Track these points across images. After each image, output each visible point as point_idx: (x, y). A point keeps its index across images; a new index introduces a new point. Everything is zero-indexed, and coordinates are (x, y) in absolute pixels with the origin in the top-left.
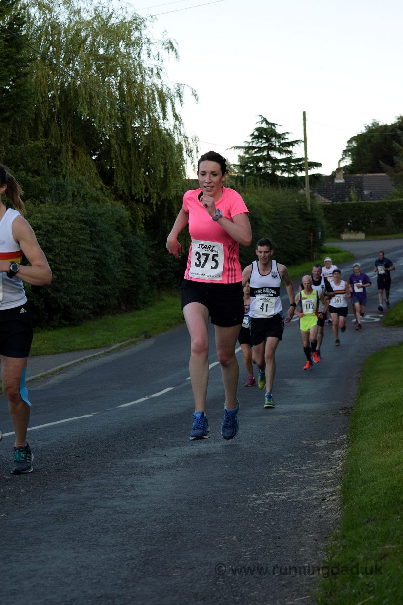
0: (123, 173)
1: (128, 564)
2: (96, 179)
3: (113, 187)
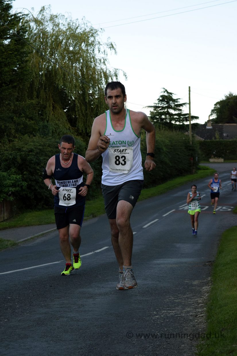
0: (82, 120)
1: (79, 352)
2: (66, 123)
3: (76, 128)
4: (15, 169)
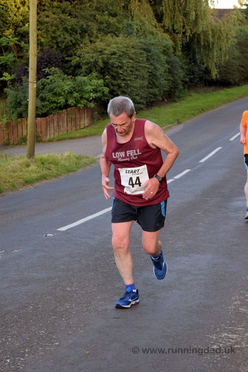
0: (169, 15)
2: (152, 19)
3: (162, 24)
4: (96, 73)
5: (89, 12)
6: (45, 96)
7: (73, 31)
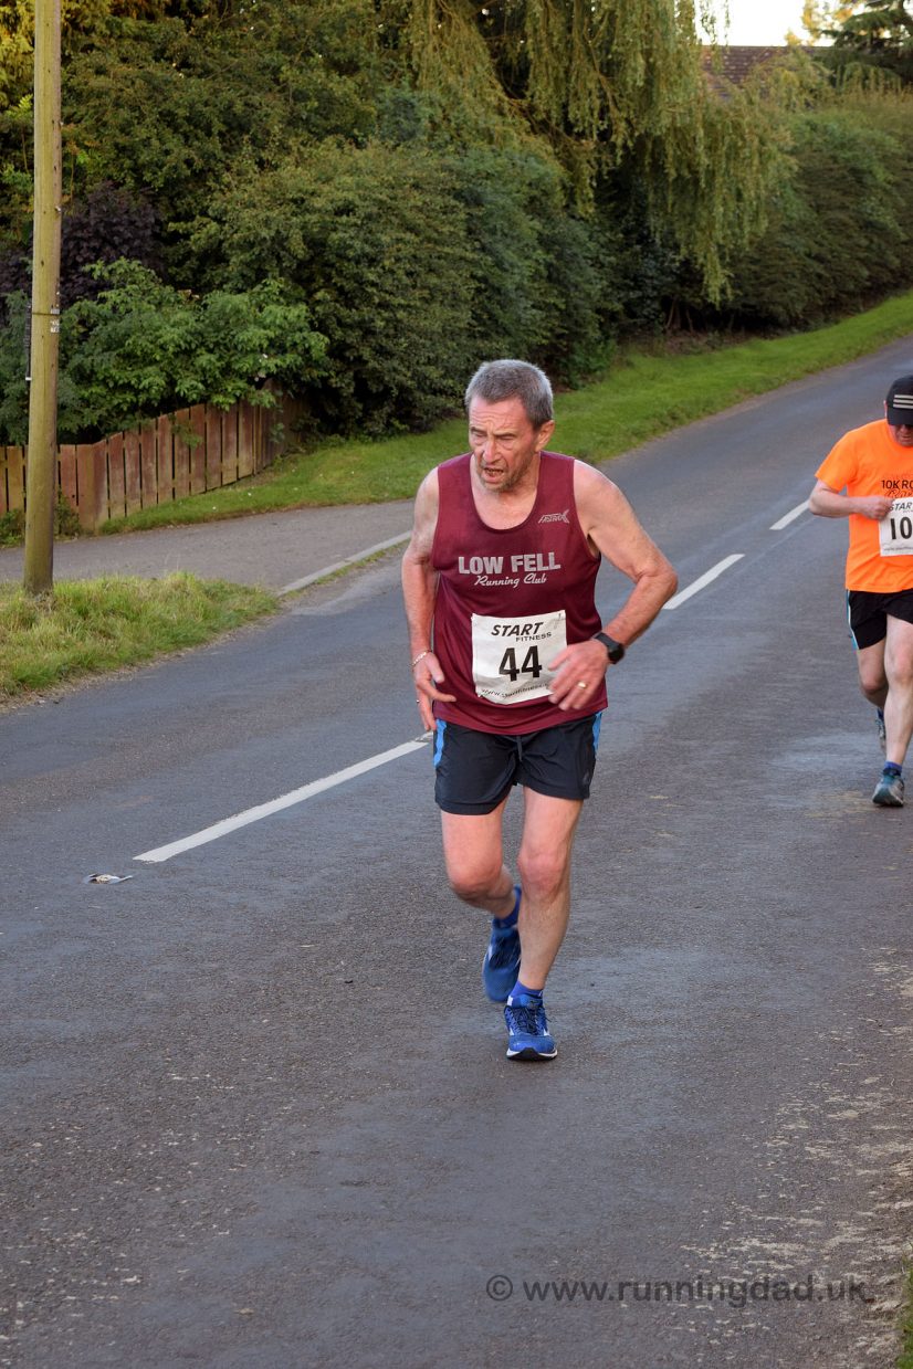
0: (550, 69)
2: (488, 84)
3: (524, 103)
4: (281, 282)
5: (257, 56)
6: (92, 365)
7: (196, 127)
